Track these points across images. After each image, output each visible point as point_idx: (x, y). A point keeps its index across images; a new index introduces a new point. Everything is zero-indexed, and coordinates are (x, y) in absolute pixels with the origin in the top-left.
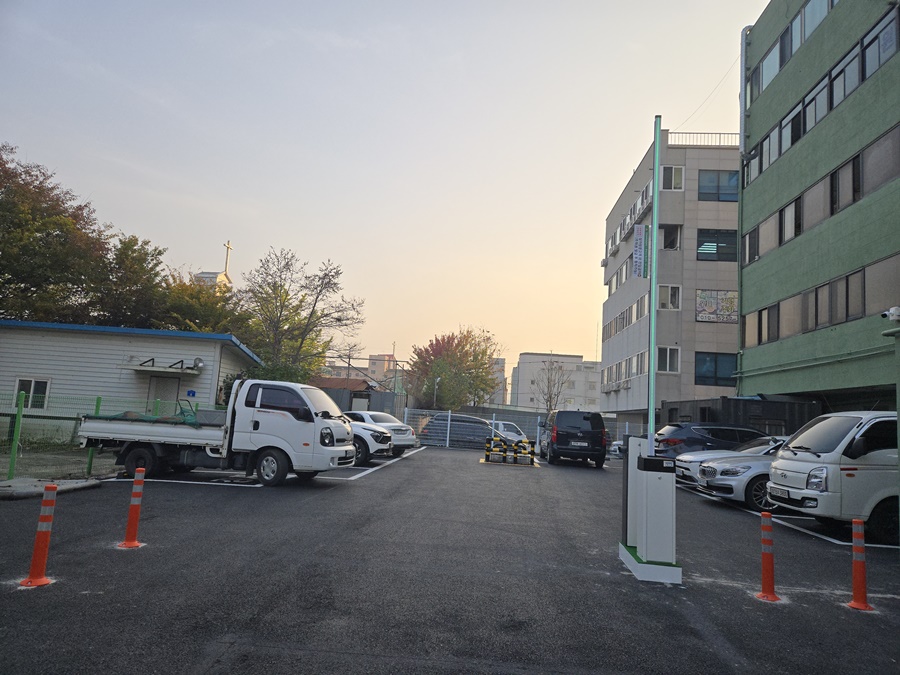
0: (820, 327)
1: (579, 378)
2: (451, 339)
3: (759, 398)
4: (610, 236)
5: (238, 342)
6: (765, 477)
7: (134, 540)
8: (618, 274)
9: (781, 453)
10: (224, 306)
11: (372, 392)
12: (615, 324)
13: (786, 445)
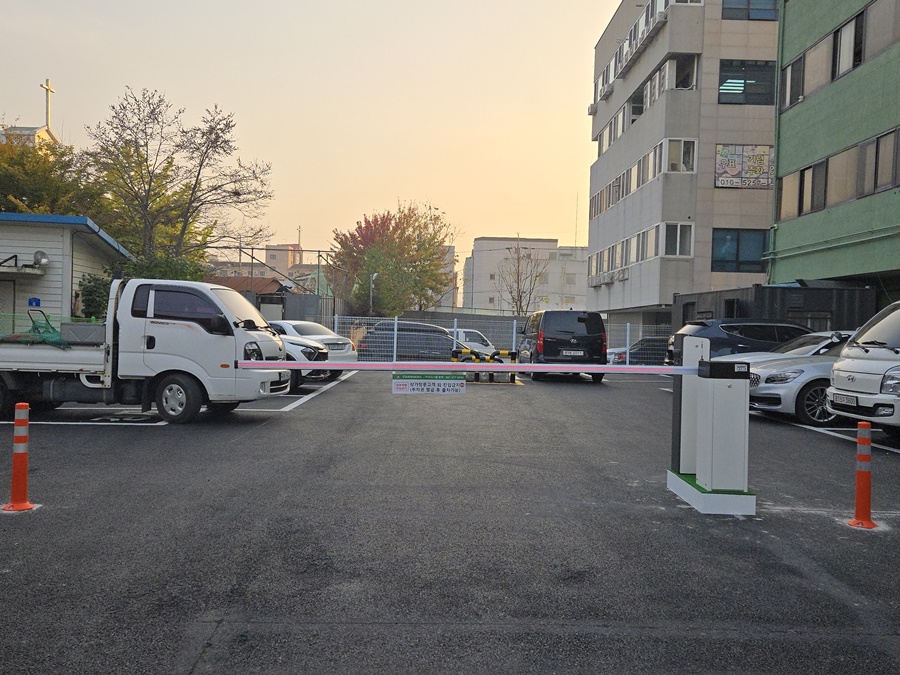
0: (879, 190)
1: (554, 270)
2: (386, 220)
3: (798, 285)
4: (601, 72)
5: (96, 228)
6: (825, 382)
7: (24, 500)
8: (612, 125)
9: (846, 350)
10: (62, 175)
11: (286, 295)
12: (607, 194)
13: (854, 341)
